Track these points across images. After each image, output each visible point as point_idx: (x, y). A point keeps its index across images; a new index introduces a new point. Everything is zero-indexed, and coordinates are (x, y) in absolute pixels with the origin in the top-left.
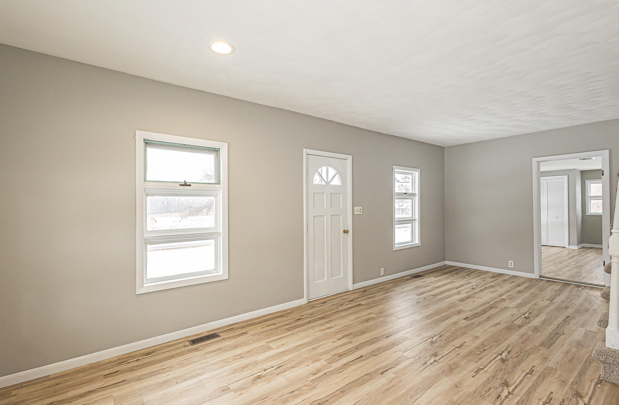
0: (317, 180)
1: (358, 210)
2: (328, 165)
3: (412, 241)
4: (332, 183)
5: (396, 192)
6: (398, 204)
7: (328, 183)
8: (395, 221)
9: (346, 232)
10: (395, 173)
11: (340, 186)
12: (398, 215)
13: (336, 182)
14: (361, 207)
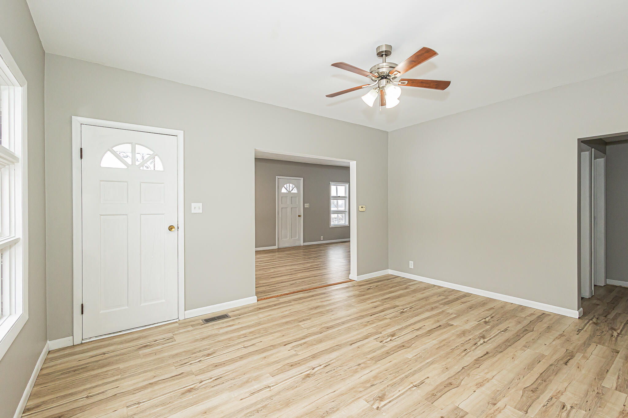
0: (284, 190)
1: (307, 205)
2: (290, 183)
3: (345, 223)
4: (292, 192)
5: (332, 195)
6: (333, 202)
7: (290, 192)
8: (331, 212)
9: (299, 216)
10: (331, 185)
11: (296, 193)
12: (333, 209)
13: (295, 191)
14: (309, 204)
